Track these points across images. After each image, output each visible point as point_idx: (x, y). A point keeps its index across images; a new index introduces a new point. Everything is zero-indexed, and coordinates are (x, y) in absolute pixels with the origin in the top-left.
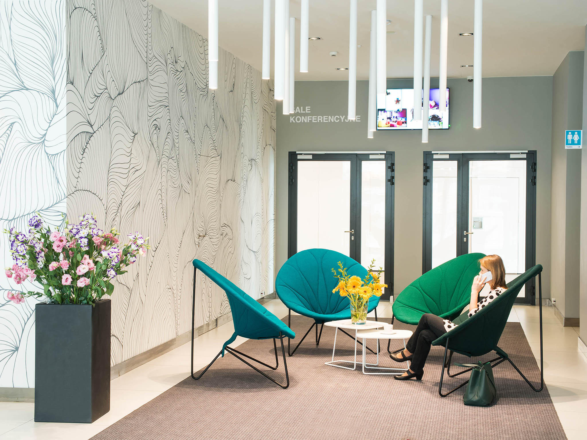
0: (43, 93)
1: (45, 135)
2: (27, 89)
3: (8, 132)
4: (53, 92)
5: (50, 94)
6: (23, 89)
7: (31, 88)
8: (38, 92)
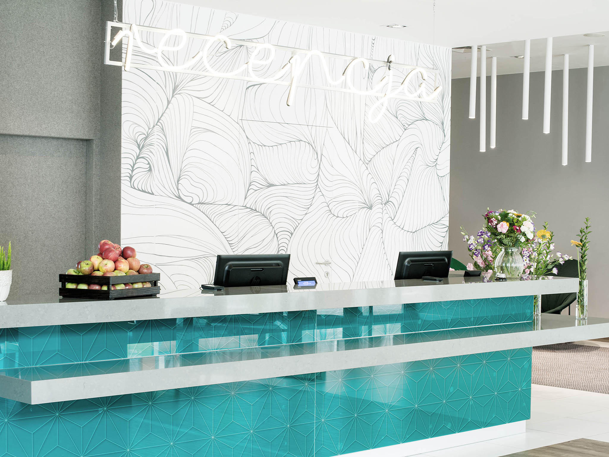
0: (436, 124)
1: (437, 160)
2: (427, 120)
3: (414, 155)
4: (443, 124)
5: (440, 124)
6: (424, 119)
7: (429, 119)
8: (433, 122)
